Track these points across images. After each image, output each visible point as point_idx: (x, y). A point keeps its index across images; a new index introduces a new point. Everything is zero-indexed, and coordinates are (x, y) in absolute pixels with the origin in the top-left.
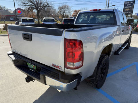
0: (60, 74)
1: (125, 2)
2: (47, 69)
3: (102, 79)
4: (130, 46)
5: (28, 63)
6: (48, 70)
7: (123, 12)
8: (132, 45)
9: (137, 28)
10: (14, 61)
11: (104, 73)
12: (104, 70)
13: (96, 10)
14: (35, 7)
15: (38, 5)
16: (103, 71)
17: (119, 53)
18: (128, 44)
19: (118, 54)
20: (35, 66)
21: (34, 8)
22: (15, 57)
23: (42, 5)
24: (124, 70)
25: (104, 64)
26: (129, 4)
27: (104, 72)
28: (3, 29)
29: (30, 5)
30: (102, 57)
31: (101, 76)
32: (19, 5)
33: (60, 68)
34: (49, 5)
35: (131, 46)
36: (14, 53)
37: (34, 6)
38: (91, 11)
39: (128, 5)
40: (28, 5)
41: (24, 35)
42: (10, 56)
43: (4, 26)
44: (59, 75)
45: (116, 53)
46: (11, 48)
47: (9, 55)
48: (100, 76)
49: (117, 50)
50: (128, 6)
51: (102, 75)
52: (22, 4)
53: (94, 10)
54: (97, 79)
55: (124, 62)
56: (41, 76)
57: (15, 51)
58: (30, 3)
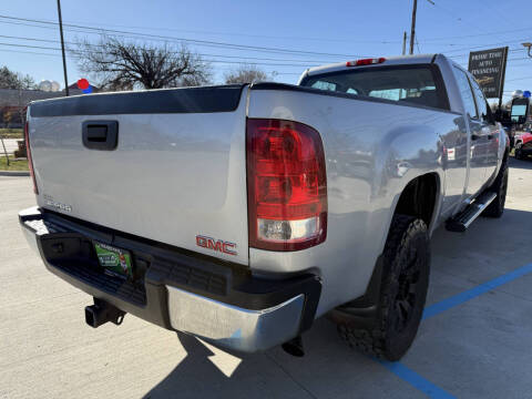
0: (229, 275)
1: (472, 54)
2: (173, 263)
3: (404, 322)
4: (505, 207)
5: (97, 247)
6: (179, 265)
7: (470, 69)
8: (512, 202)
9: (523, 146)
10: (42, 240)
11: (412, 296)
12: (412, 285)
13: (369, 62)
14: (139, 75)
15: (150, 69)
16: (408, 286)
17: (466, 225)
18: (495, 196)
19: (462, 229)
20: (127, 256)
21: (137, 79)
22: (48, 227)
23: (166, 67)
24: (492, 293)
25: (412, 257)
26: (488, 59)
27: (411, 291)
28: (16, 152)
29: (123, 68)
30: (401, 225)
31: (401, 305)
32: (82, 70)
33: (229, 248)
34: (192, 69)
35: (507, 206)
36: (46, 215)
37: (137, 71)
38: (349, 65)
39: (482, 64)
40: (114, 66)
41: (89, 126)
42: (27, 222)
43: (19, 142)
44: (224, 280)
45: (454, 223)
46: (35, 195)
47: (24, 219)
48: (395, 307)
49: (455, 212)
50: (482, 68)
51: (406, 304)
52: (91, 64)
53: (361, 63)
54: (386, 313)
55: (488, 262)
56: (151, 290)
57: (49, 204)
58: (123, 62)
